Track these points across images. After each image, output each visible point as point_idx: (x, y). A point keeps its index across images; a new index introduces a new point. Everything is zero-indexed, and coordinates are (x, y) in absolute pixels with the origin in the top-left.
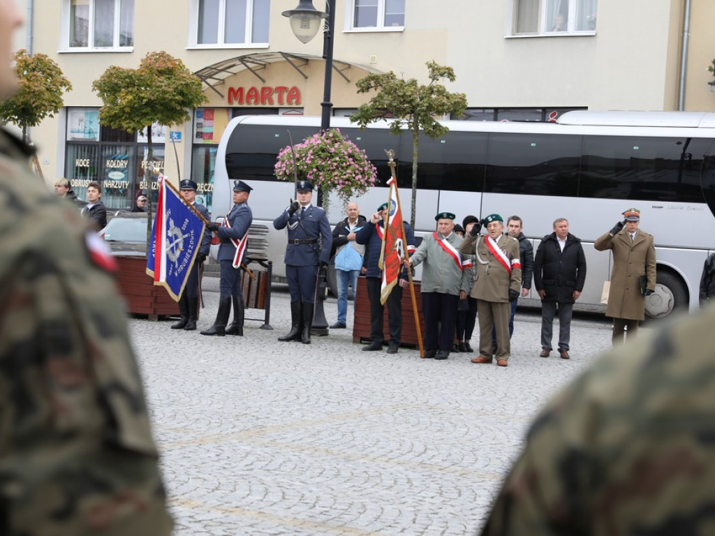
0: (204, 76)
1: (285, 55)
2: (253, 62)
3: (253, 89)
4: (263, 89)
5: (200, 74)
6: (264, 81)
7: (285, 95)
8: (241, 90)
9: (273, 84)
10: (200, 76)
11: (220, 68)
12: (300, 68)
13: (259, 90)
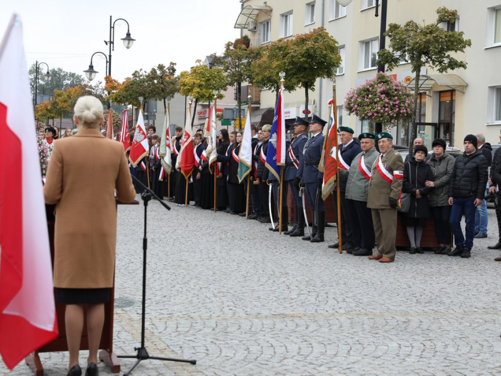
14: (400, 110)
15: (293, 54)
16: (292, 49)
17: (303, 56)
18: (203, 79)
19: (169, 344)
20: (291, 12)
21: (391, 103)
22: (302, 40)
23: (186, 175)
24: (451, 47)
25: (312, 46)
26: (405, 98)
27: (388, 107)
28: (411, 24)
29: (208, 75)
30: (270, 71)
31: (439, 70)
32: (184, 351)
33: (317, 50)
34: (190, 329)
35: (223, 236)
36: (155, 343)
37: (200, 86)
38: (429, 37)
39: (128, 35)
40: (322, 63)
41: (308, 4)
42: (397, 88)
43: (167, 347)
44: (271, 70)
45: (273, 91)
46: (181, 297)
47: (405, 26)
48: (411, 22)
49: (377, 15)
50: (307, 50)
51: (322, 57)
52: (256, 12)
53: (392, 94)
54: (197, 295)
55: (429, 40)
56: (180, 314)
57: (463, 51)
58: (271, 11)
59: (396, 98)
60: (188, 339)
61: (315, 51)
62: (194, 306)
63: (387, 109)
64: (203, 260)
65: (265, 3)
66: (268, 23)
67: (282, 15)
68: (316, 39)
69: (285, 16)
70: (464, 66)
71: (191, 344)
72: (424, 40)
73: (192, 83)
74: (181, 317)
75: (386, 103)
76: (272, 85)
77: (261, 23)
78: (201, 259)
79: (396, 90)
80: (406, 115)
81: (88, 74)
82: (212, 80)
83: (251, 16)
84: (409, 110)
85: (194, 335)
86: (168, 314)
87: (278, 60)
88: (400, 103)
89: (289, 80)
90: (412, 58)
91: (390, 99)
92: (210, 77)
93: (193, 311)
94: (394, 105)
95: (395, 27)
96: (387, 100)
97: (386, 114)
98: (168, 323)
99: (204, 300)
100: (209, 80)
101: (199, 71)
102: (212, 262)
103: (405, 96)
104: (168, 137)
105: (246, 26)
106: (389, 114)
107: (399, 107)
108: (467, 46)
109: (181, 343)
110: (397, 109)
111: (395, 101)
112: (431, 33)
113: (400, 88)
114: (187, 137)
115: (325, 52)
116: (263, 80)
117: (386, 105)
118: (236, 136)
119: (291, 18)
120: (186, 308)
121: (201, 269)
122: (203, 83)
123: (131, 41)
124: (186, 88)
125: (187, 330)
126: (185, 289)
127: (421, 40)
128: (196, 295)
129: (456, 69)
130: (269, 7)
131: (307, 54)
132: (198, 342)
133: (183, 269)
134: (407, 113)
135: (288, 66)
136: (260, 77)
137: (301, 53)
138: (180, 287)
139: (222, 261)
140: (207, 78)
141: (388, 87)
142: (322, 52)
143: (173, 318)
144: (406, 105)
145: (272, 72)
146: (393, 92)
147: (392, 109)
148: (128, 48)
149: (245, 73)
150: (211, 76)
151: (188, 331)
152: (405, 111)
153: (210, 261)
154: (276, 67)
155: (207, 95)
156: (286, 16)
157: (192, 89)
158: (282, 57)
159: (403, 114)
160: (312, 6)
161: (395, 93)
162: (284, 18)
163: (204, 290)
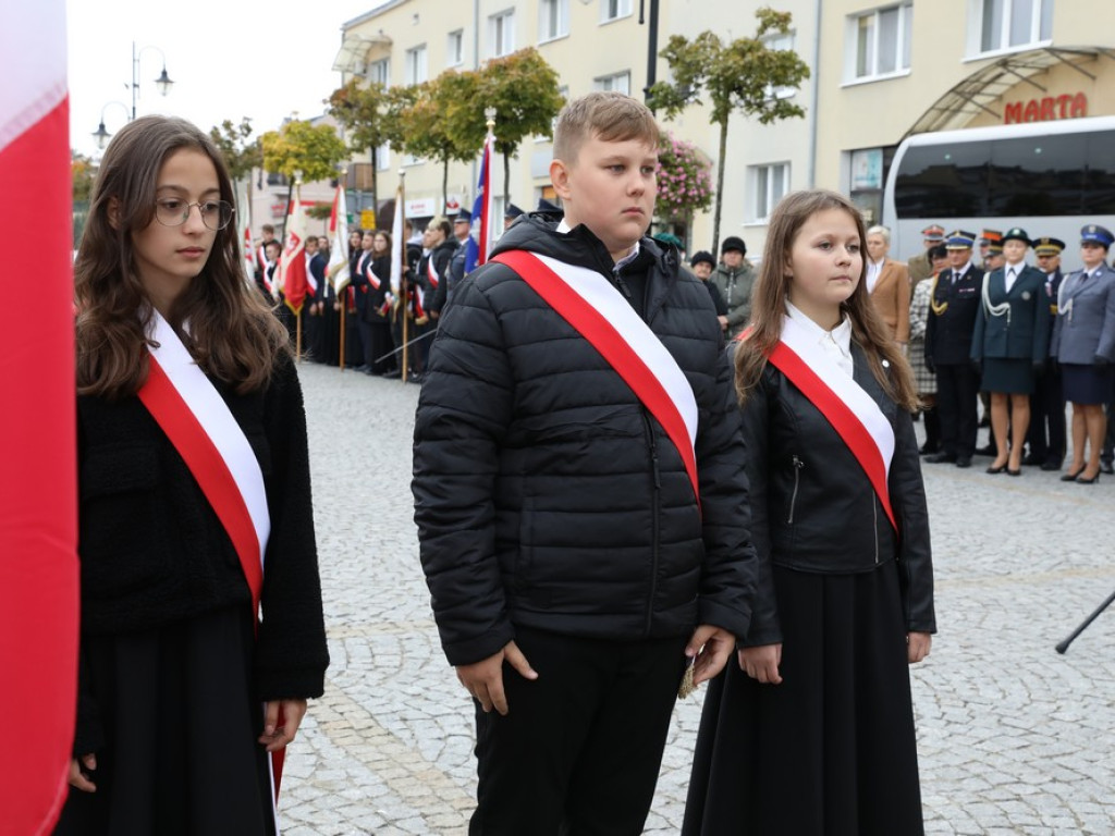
0: (969, 93)
1: (1052, 51)
2: (1024, 67)
3: (1033, 103)
4: (1044, 101)
5: (959, 89)
6: (1044, 90)
7: (1069, 106)
8: (1019, 105)
9: (1055, 93)
10: (960, 94)
11: (985, 79)
12: (1083, 67)
13: (1039, 101)
14: (687, 191)
15: (486, 93)
16: (483, 84)
17: (502, 96)
18: (304, 144)
19: (374, 712)
20: (423, 47)
21: (673, 178)
22: (499, 69)
23: (296, 308)
24: (781, 79)
25: (520, 78)
26: (695, 170)
27: (666, 185)
28: (708, 36)
29: (312, 137)
30: (440, 123)
31: (761, 119)
32: (416, 733)
33: (528, 87)
34: (402, 658)
35: (375, 421)
36: (339, 709)
37: (298, 156)
38: (749, 57)
39: (164, 73)
40: (535, 108)
41: (452, 34)
42: (680, 152)
43: (371, 722)
44: (444, 123)
45: (437, 162)
46: (351, 566)
47: (698, 41)
48: (707, 33)
49: (642, 22)
50: (511, 85)
51: (536, 99)
52: (366, 46)
53: (672, 162)
54: (382, 561)
55: (751, 63)
56: (364, 615)
57: (798, 87)
58: (390, 44)
59: (681, 169)
60: (411, 690)
61: (524, 88)
62: (386, 591)
63: (665, 189)
64: (359, 473)
65: (381, 32)
66: (385, 65)
67: (409, 51)
68: (524, 68)
69: (414, 52)
70: (801, 114)
71: (424, 709)
72: (742, 63)
73: (285, 151)
74: (371, 624)
75: (663, 178)
76: (436, 151)
77: (374, 63)
78: (355, 472)
79: (679, 156)
80: (697, 200)
81: (98, 138)
82: (319, 146)
83: (358, 52)
84: (702, 191)
85: (419, 678)
86: (339, 616)
87: (455, 105)
88: (687, 179)
89: (477, 140)
90: (715, 97)
91: (670, 172)
92: (316, 141)
93: (390, 605)
94: (677, 183)
95: (679, 42)
96: (664, 173)
97: (664, 198)
98: (347, 641)
99: (401, 574)
100: (313, 146)
101: (296, 131)
102: (379, 477)
103: (694, 167)
104: (247, 242)
105: (351, 68)
106: (668, 199)
107: (687, 186)
108: (803, 78)
109: (398, 706)
110: (683, 190)
111: (678, 175)
112: (750, 50)
113: (686, 152)
114: (295, 241)
115: (540, 90)
116: (420, 141)
117: (664, 182)
118: (374, 240)
119: (423, 56)
120: (372, 597)
121: (363, 495)
122: (304, 151)
123: (169, 85)
124: (274, 158)
125: (397, 663)
126: (350, 546)
127: (735, 62)
128: (379, 561)
129: (788, 119)
130: (387, 37)
131: (509, 94)
132: (437, 702)
133: (329, 495)
134: (699, 196)
135: (475, 115)
136: (415, 137)
137: (498, 91)
138: (340, 541)
139: (396, 474)
140: (309, 142)
141: (665, 150)
142: (537, 90)
143: (355, 627)
144: (699, 182)
145: (446, 126)
146: (675, 160)
147: (673, 190)
148: (164, 94)
149: (386, 130)
150: (316, 138)
151: (401, 665)
152: (696, 193)
153: (374, 474)
154: (453, 117)
155: (311, 171)
156: (416, 53)
157: (284, 162)
158: (463, 98)
159: (693, 198)
160: (457, 35)
161: (679, 160)
162: (412, 56)
163: (390, 547)
